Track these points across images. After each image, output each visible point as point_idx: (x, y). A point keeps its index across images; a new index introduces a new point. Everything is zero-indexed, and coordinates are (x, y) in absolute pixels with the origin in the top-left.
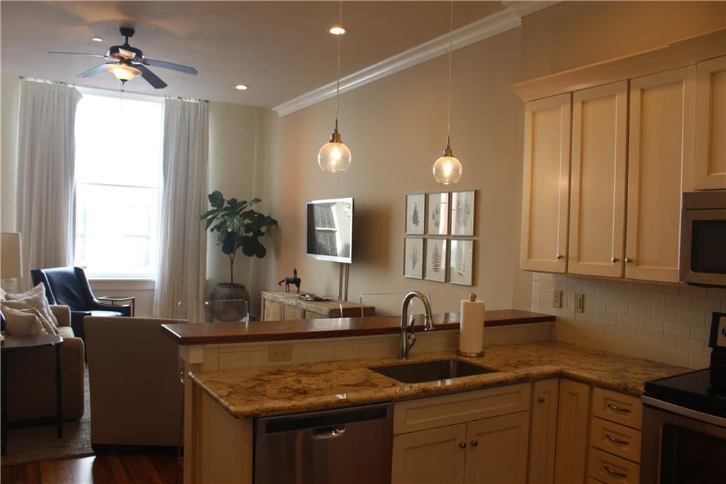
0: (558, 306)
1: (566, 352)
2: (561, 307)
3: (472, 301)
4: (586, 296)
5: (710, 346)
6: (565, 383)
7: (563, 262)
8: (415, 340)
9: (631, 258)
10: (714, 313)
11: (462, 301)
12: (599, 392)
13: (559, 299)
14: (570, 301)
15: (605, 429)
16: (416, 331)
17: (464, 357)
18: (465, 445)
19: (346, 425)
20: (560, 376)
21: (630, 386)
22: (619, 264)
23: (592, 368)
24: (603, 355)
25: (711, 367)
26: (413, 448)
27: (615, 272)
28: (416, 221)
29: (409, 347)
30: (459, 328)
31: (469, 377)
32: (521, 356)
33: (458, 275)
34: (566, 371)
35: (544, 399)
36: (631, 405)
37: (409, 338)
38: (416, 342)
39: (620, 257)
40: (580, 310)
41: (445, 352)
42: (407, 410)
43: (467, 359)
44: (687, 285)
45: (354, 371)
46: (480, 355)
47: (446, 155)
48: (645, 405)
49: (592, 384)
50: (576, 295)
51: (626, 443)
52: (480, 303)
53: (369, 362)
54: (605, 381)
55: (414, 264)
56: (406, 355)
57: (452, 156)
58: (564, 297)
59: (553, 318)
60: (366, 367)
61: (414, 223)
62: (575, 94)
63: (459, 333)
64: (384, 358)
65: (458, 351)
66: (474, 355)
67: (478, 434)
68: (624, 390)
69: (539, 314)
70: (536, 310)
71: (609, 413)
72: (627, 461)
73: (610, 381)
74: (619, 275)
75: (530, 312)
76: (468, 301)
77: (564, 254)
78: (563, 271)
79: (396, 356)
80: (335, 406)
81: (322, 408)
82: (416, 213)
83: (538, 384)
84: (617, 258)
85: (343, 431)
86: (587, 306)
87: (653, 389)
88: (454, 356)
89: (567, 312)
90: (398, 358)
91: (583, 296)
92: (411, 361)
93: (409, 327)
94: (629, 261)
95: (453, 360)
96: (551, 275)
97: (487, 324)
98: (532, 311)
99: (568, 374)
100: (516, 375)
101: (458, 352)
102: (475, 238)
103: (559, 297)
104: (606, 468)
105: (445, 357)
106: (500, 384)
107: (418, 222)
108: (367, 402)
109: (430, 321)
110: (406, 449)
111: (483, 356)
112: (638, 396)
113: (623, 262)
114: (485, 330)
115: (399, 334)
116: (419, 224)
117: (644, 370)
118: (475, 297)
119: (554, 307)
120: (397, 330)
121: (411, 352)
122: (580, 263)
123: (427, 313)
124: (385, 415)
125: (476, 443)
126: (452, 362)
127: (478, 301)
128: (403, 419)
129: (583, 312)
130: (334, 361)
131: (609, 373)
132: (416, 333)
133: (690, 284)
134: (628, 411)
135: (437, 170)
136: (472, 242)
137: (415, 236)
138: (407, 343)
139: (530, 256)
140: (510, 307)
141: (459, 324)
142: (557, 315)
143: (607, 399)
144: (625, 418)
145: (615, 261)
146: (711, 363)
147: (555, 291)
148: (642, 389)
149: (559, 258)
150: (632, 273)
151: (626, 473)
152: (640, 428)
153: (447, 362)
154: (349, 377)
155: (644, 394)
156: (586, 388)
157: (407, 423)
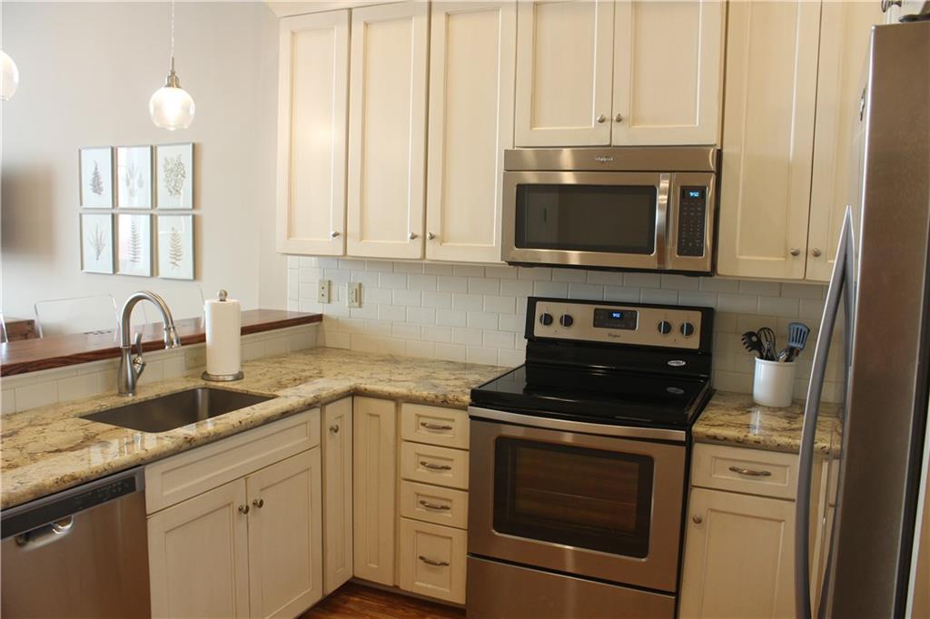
0: (326, 300)
1: (346, 360)
2: (329, 302)
3: (221, 300)
4: (364, 285)
5: (525, 337)
6: (360, 401)
7: (339, 241)
8: (144, 365)
9: (433, 233)
10: (529, 298)
11: (207, 302)
12: (408, 409)
13: (327, 291)
14: (342, 293)
15: (419, 455)
16: (144, 352)
17: (218, 381)
18: (247, 508)
19: (73, 516)
20: (355, 393)
21: (451, 397)
22: (419, 242)
23: (393, 378)
24: (393, 360)
25: (526, 362)
26: (178, 527)
27: (414, 252)
28: (97, 188)
29: (136, 376)
30: (205, 340)
31: (242, 410)
32: (293, 372)
33: (172, 265)
34: (362, 386)
35: (337, 426)
36: (453, 420)
37: (135, 362)
38: (146, 368)
39: (419, 232)
40: (357, 304)
41: (187, 377)
42: (163, 473)
43: (221, 384)
44: (507, 266)
45: (60, 425)
46: (239, 377)
47: (169, 85)
48: (472, 418)
49: (397, 399)
50: (350, 285)
51: (448, 468)
52: (234, 304)
53: (78, 406)
54: (418, 394)
55: (99, 252)
56: (132, 388)
57: (178, 87)
58: (334, 289)
59: (319, 318)
60: (75, 416)
61: (95, 191)
62: (354, 11)
63: (205, 347)
64: (97, 398)
65: (205, 373)
66: (230, 378)
67: (262, 490)
68: (445, 403)
69: (299, 313)
70: (294, 308)
71: (424, 435)
72: (451, 490)
73: (425, 393)
74: (418, 255)
75: (286, 312)
76: (216, 301)
77: (341, 231)
78: (340, 253)
79: (116, 391)
80: (53, 490)
81: (31, 497)
82: (96, 175)
83: (328, 407)
84: (416, 233)
85: (68, 526)
86: (365, 299)
87: (481, 397)
88: (202, 383)
89: (338, 308)
90: (120, 394)
91: (360, 285)
92: (141, 396)
93: (134, 346)
94: (432, 237)
95: (202, 388)
96: (313, 258)
97: (246, 331)
98: (288, 309)
99: (366, 390)
100: (302, 399)
101: (205, 376)
102: (195, 212)
103: (326, 288)
104: (423, 503)
105: (190, 385)
106: (285, 414)
107: (101, 189)
108: (105, 474)
109: (172, 335)
110: (166, 532)
111: (242, 378)
112: (464, 408)
113: (425, 238)
114: (241, 340)
115: (120, 358)
116: (103, 193)
117: (454, 375)
118: (226, 294)
119: (319, 302)
120: (114, 353)
121: (140, 382)
122: (364, 241)
123: (167, 323)
124: (133, 489)
125: (261, 502)
126: (200, 391)
127: (229, 300)
128: (159, 489)
129: (360, 306)
130: (15, 414)
131: (416, 382)
132: (145, 354)
133: (510, 263)
134: (448, 428)
135: (157, 108)
136: (191, 217)
137: (99, 211)
138: (133, 371)
139: (290, 234)
140: (256, 307)
141: (204, 335)
142: (325, 313)
143: (419, 416)
144: (444, 437)
145: (413, 237)
146: (527, 357)
147: (320, 281)
148: (467, 399)
149: (334, 235)
150: (436, 253)
151: (449, 505)
152: (468, 447)
153: (193, 392)
154: (54, 437)
155: (471, 405)
156: (391, 405)
157: (165, 493)
